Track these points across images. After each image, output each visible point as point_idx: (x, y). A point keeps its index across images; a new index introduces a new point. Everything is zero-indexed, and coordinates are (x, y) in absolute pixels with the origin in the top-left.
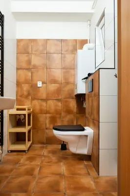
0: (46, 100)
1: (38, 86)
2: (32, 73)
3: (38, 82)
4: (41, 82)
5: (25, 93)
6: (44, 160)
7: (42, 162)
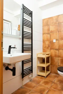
0: (58, 50)
1: (54, 42)
2: (50, 35)
3: (54, 40)
4: (55, 40)
5: (47, 46)
6: (53, 85)
7: (51, 87)
